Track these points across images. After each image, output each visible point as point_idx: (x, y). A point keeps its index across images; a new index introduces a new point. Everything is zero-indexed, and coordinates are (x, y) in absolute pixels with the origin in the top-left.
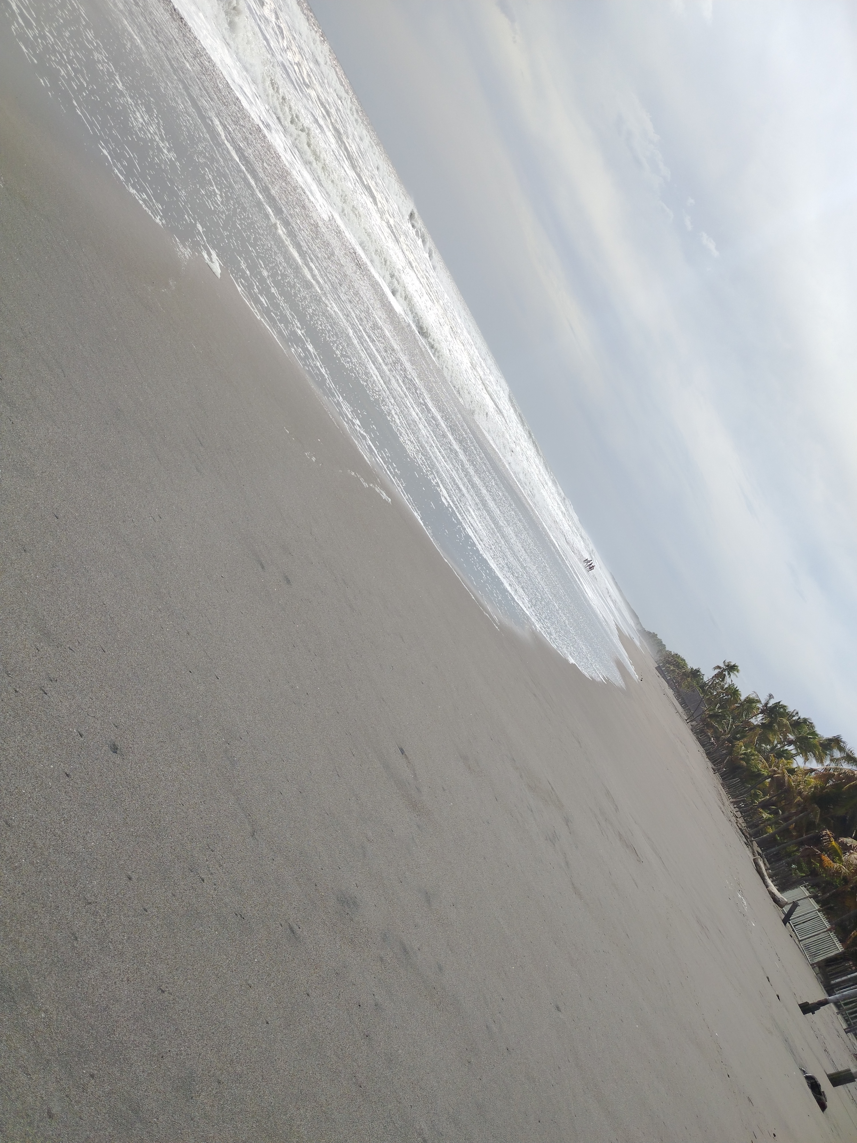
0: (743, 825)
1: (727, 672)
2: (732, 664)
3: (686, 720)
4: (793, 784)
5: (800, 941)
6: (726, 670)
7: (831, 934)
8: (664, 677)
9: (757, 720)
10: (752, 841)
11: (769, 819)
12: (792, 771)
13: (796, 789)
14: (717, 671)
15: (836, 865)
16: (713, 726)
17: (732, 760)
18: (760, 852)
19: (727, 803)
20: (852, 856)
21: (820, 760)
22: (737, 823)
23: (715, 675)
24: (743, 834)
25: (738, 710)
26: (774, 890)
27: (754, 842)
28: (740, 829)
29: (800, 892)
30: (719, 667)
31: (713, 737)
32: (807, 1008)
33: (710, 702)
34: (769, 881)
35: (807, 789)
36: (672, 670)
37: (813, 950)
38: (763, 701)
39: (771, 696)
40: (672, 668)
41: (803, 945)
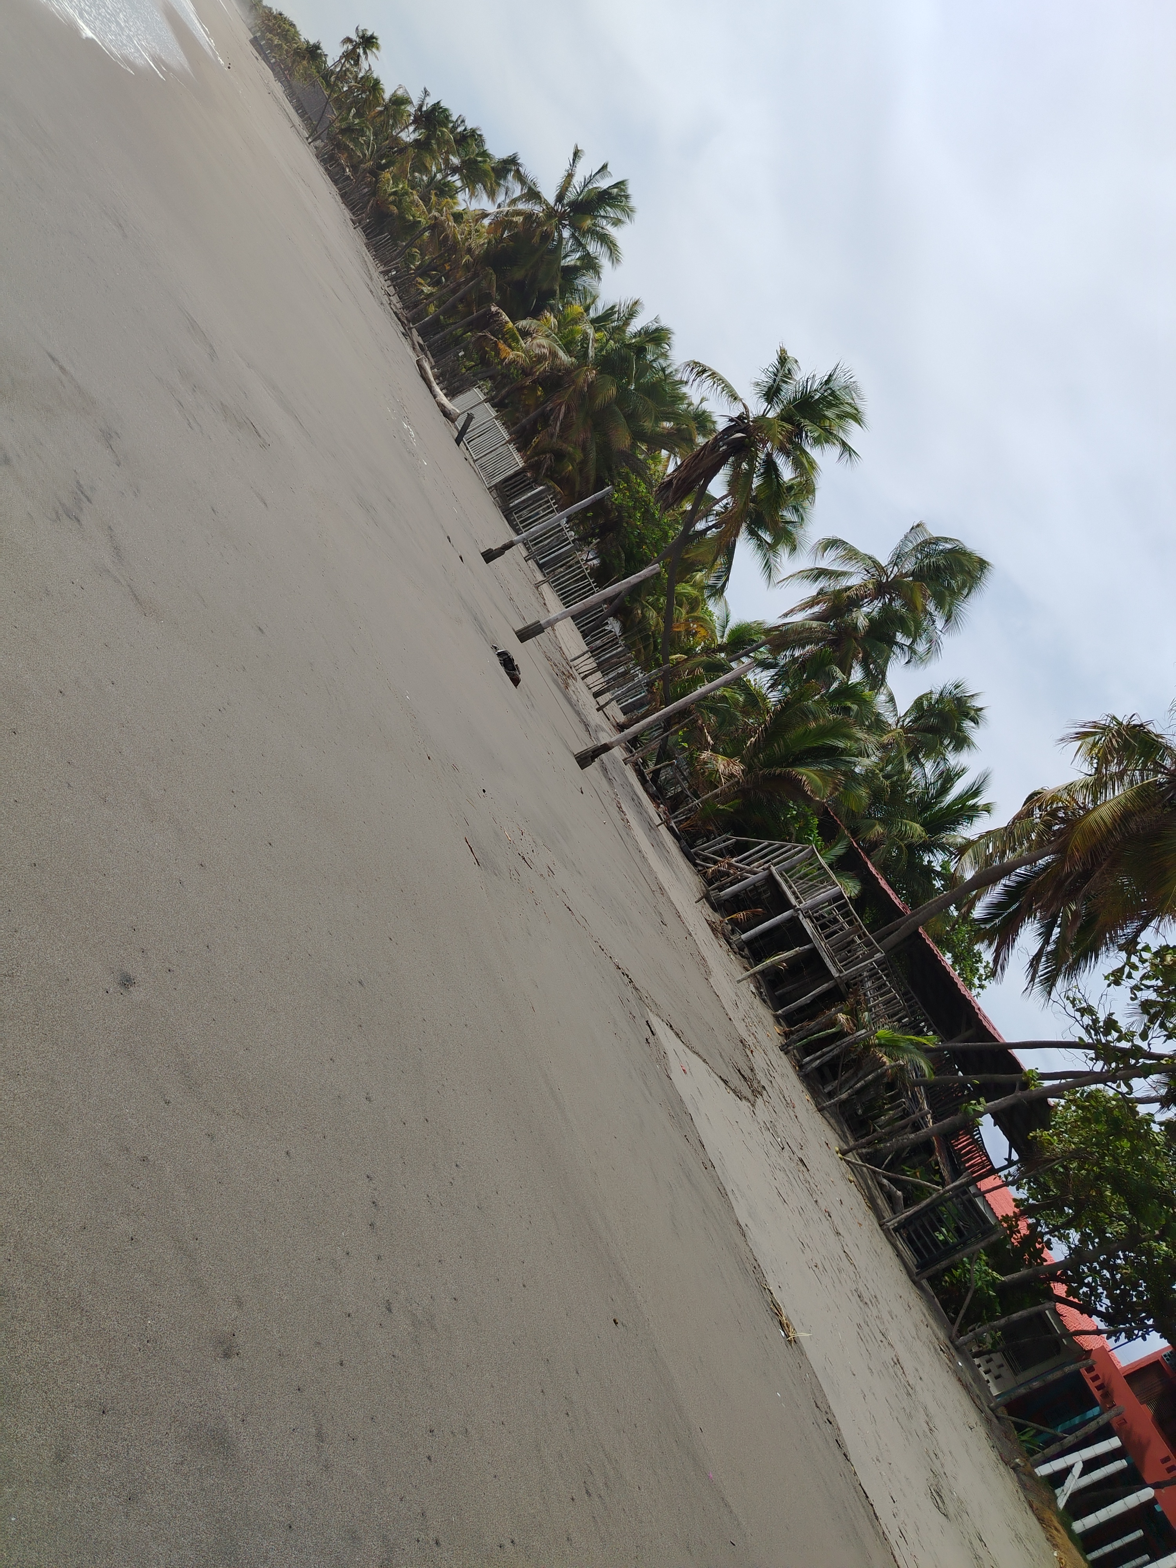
0: (398, 305)
1: (361, 49)
2: (369, 33)
3: (307, 139)
4: (459, 237)
5: (475, 461)
6: (360, 44)
7: (510, 446)
8: (266, 59)
9: (409, 135)
10: (410, 329)
11: (431, 294)
12: (458, 217)
13: (464, 244)
14: (346, 47)
15: (514, 355)
16: (347, 148)
17: (377, 204)
18: (421, 342)
19: (375, 274)
20: (535, 342)
21: (492, 195)
22: (390, 304)
23: (344, 54)
24: (399, 319)
25: (381, 117)
26: (445, 400)
27: (414, 330)
28: (395, 313)
29: (474, 397)
30: (348, 40)
31: (348, 166)
32: (489, 556)
33: (340, 104)
34: (437, 389)
35: (480, 242)
36: (276, 46)
37: (490, 470)
38: (416, 102)
39: (426, 93)
40: (276, 41)
41: (478, 465)
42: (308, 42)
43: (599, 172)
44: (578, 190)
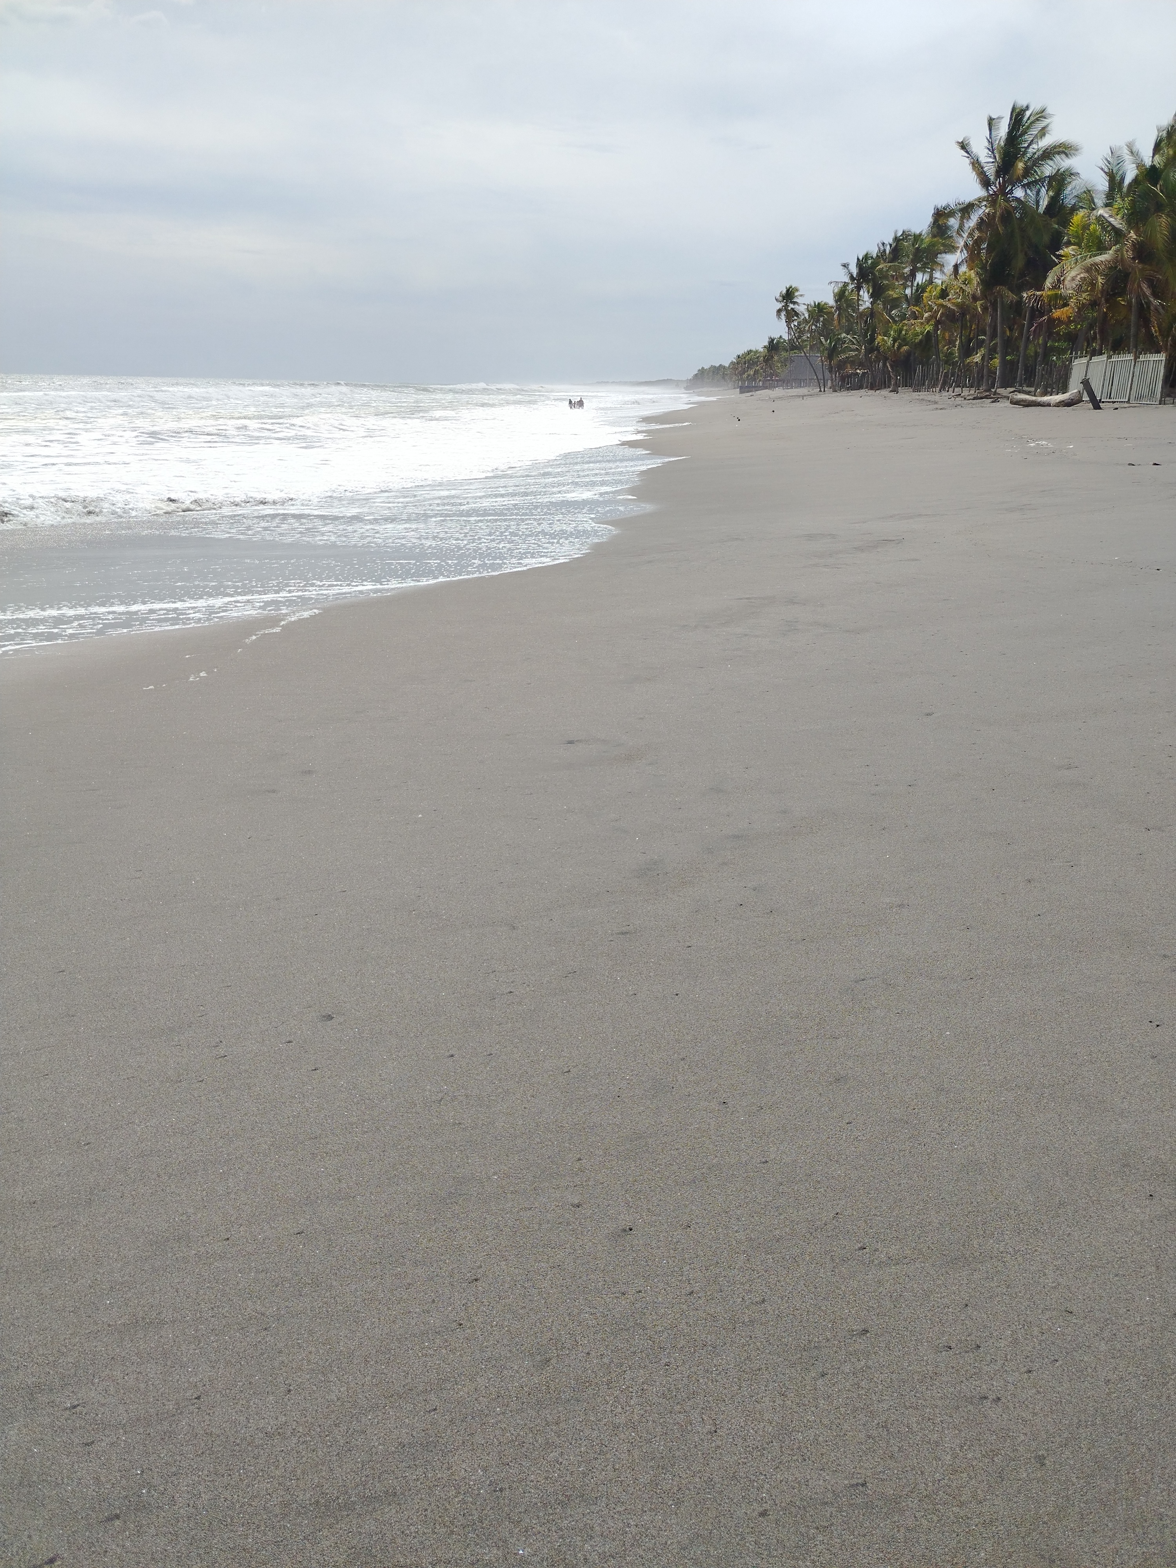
0: (972, 392)
1: (790, 305)
2: (784, 291)
3: (820, 391)
4: (959, 300)
5: (1128, 402)
6: (786, 304)
7: (1141, 359)
8: (757, 388)
9: (865, 300)
10: (995, 393)
11: (983, 356)
12: (944, 294)
13: (967, 300)
14: (783, 317)
15: (1071, 305)
16: (844, 361)
17: (894, 362)
19: (937, 397)
21: (951, 249)
22: (965, 399)
23: (786, 322)
24: (981, 398)
25: (842, 317)
26: (1059, 397)
27: (999, 390)
28: (974, 399)
29: (1079, 367)
30: (779, 311)
31: (856, 370)
34: (1046, 399)
35: (975, 286)
36: (754, 374)
37: (1146, 392)
38: (847, 279)
39: (845, 266)
40: (752, 373)
41: (1136, 400)
42: (765, 347)
43: (990, 130)
44: (992, 160)
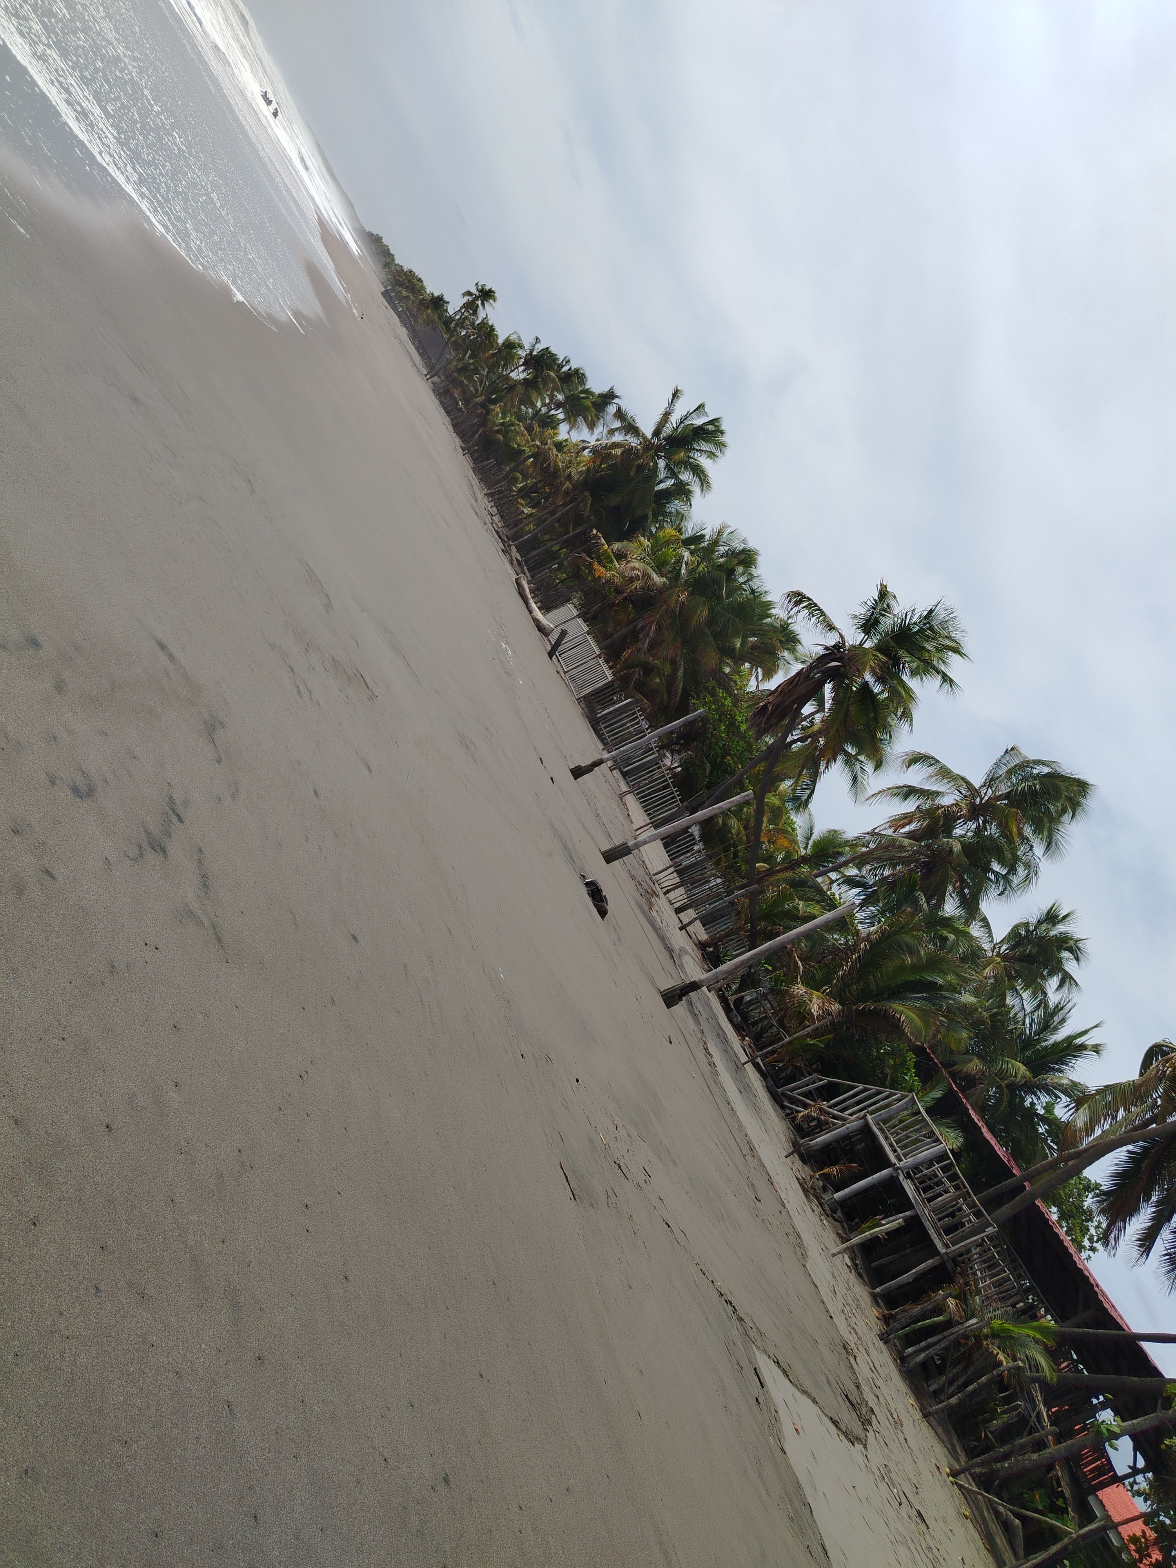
0: (500, 524)
1: (480, 301)
2: (487, 288)
3: (426, 375)
4: (560, 464)
5: (565, 673)
6: (479, 297)
8: (394, 308)
9: (519, 374)
10: (510, 546)
11: (531, 514)
12: (559, 446)
13: (564, 471)
14: (466, 299)
15: (608, 574)
16: (461, 384)
17: (485, 433)
18: (519, 558)
19: (480, 496)
20: (629, 564)
21: (591, 426)
22: (492, 523)
23: (464, 304)
24: (500, 537)
25: (494, 358)
26: (539, 615)
27: (513, 547)
28: (497, 532)
29: (567, 612)
30: (469, 293)
31: (461, 400)
32: (578, 772)
33: (456, 345)
34: (533, 604)
35: (580, 470)
36: (404, 297)
37: (580, 682)
38: (527, 346)
39: (537, 340)
40: (404, 293)
41: (569, 677)
42: (433, 294)
43: (695, 411)
44: (675, 426)
